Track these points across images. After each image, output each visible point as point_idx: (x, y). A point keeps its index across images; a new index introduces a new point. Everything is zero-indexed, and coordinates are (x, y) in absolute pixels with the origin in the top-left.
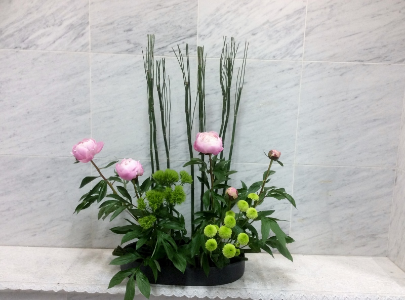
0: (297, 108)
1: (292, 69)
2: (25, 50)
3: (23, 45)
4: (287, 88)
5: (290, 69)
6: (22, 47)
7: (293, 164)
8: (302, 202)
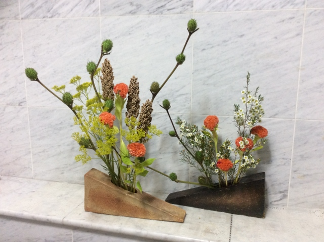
0: (299, 59)
1: (294, 18)
2: (50, 19)
3: (49, 15)
4: (287, 39)
5: (291, 18)
6: (49, 17)
7: (294, 119)
8: (302, 157)
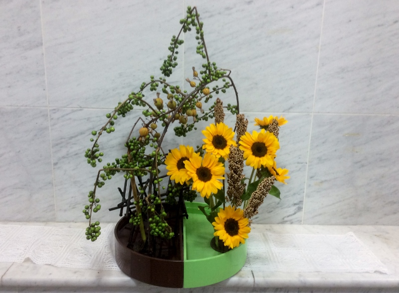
4: (306, 9)
7: (311, 113)
8: (320, 160)
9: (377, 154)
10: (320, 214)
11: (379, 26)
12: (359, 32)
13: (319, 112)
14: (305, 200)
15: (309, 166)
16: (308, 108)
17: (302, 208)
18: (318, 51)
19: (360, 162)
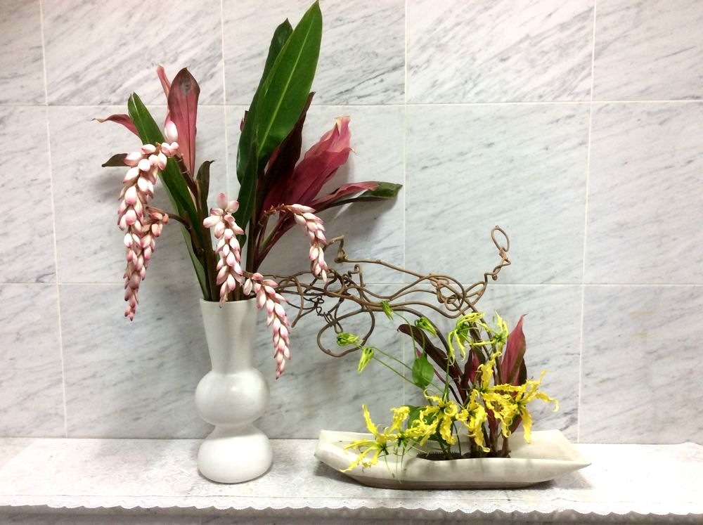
1: (573, 116)
4: (565, 150)
5: (570, 117)
6: (113, 101)
7: (581, 284)
8: (599, 350)
9: (679, 340)
10: (604, 428)
11: (666, 168)
12: (640, 177)
13: (591, 284)
14: (580, 408)
15: (583, 358)
16: (576, 278)
17: (577, 419)
18: (585, 203)
19: (656, 351)
